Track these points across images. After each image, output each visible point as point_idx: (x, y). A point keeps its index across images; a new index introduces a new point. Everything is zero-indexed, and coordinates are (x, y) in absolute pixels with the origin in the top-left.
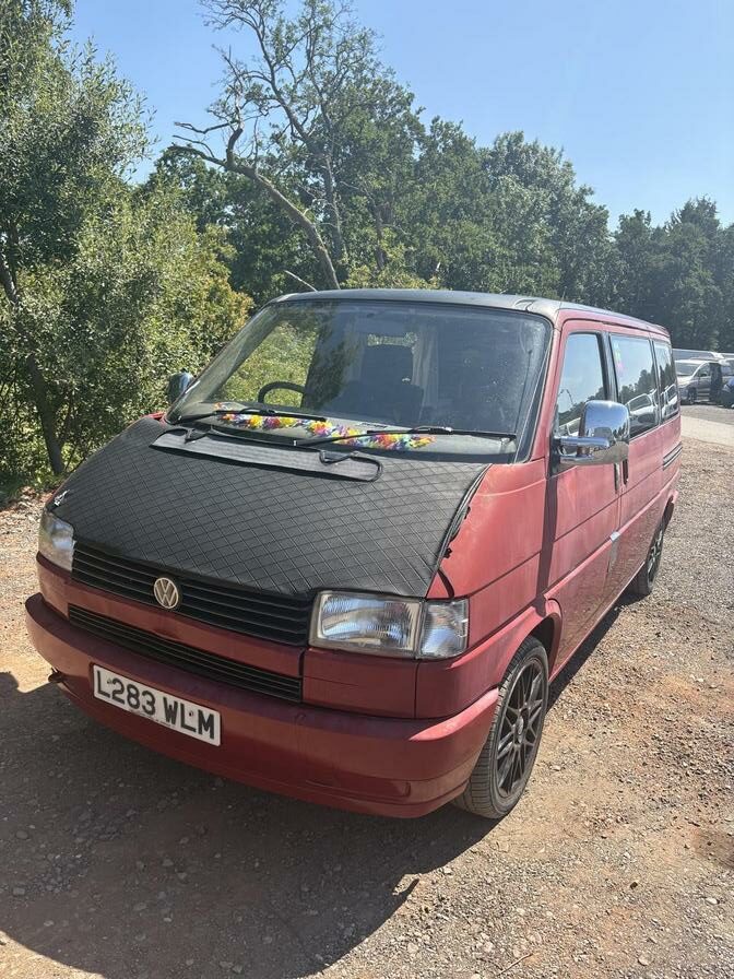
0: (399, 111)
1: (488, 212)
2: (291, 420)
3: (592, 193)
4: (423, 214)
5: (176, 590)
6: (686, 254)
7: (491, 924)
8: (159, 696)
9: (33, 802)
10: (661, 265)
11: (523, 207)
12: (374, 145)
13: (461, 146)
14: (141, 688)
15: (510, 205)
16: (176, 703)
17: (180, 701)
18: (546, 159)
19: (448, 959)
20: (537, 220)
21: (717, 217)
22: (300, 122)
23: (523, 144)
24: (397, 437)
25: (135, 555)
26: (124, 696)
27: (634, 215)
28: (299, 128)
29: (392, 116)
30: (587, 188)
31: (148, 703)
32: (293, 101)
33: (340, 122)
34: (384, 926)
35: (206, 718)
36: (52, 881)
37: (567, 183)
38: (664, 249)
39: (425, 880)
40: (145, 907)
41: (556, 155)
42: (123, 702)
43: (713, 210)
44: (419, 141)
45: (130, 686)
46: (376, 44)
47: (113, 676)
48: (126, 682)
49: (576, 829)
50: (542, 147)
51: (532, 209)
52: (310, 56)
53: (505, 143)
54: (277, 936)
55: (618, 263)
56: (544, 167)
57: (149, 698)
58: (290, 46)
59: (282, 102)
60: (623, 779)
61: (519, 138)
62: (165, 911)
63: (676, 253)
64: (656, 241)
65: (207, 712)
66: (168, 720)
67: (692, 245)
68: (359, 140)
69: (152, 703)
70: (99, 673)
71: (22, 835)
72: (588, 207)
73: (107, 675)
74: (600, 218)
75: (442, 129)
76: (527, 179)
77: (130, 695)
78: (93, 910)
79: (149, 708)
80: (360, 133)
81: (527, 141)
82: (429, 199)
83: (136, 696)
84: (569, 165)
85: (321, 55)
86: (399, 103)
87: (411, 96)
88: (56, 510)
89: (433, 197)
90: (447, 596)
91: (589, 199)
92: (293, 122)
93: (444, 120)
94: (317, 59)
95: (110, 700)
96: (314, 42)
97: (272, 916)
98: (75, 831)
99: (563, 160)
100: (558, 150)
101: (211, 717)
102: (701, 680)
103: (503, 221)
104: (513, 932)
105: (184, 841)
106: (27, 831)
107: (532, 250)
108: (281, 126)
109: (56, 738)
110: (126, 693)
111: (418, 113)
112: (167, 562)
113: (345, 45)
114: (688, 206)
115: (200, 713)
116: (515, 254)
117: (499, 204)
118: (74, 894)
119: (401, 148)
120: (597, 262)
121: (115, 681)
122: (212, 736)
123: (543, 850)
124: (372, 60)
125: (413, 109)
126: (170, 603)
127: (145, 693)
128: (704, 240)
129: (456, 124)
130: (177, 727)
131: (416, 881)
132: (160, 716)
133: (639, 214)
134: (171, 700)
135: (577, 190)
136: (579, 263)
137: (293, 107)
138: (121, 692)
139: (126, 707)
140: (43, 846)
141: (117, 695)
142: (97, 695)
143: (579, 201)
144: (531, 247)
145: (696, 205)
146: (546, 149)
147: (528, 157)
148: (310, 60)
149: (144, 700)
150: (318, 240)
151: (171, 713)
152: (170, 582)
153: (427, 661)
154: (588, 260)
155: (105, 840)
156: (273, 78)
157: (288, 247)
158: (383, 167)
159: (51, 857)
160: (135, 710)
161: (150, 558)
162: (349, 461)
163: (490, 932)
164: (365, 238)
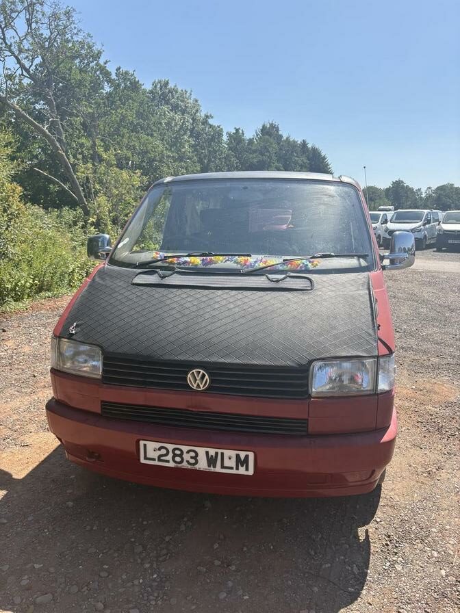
0: (93, 62)
1: (155, 129)
2: (221, 258)
3: (212, 118)
4: (118, 130)
5: (207, 377)
6: (268, 154)
7: (426, 541)
8: (201, 451)
9: (92, 550)
10: (255, 160)
11: (176, 125)
12: (80, 84)
13: (135, 86)
14: (185, 448)
15: (168, 124)
16: (217, 453)
17: (220, 451)
18: (182, 97)
19: (421, 567)
20: (185, 134)
21: (280, 133)
22: (27, 66)
23: (169, 87)
24: (299, 262)
25: (167, 357)
26: (169, 457)
27: (235, 132)
28: (28, 71)
29: (88, 64)
30: (209, 114)
31: (192, 458)
32: (20, 51)
33: (56, 68)
34: (371, 561)
35: (242, 458)
36: (151, 597)
37: (197, 111)
38: (255, 152)
39: (371, 527)
40: (225, 595)
41: (188, 94)
42: (168, 461)
43: (277, 130)
44: (108, 82)
45: (174, 450)
46: (75, 16)
47: (159, 445)
48: (170, 447)
49: (421, 478)
50: (179, 90)
51: (181, 127)
52: (29, 22)
53: (159, 86)
54: (319, 585)
55: (232, 159)
56: (182, 101)
57: (193, 454)
58: (14, 15)
59: (13, 54)
60: (421, 446)
61: (167, 83)
62: (240, 592)
63: (262, 154)
64: (250, 147)
65: (243, 454)
66: (209, 466)
67: (270, 149)
68: (70, 80)
69: (195, 458)
70: (145, 445)
71: (104, 574)
72: (211, 126)
73: (152, 446)
74: (219, 133)
75: (124, 76)
76: (175, 108)
77: (175, 455)
78: (194, 607)
79: (193, 461)
80: (70, 75)
81: (171, 86)
82: (121, 120)
83: (181, 455)
84: (196, 101)
85: (37, 23)
86: (92, 56)
87: (100, 53)
88: (74, 337)
89: (123, 118)
90: (388, 353)
91: (211, 121)
92: (23, 66)
93: (124, 69)
94: (34, 25)
95: (157, 463)
96: (31, 14)
97: (307, 575)
98: (139, 561)
99: (193, 97)
100: (189, 92)
101: (247, 457)
102: (414, 387)
103: (165, 134)
104: (440, 542)
105: (216, 546)
106: (105, 570)
107: (185, 152)
108: (13, 70)
109: (71, 504)
110: (171, 455)
111: (105, 64)
112: (197, 358)
113: (55, 17)
114: (264, 126)
115: (238, 456)
116: (176, 155)
117: (161, 123)
118: (174, 601)
119: (96, 86)
120: (220, 159)
121: (160, 449)
122: (247, 469)
123: (416, 495)
124: (75, 28)
125: (101, 62)
126: (201, 386)
127: (188, 452)
128: (276, 146)
129: (131, 72)
130: (218, 469)
131: (367, 531)
132: (202, 464)
133: (237, 130)
134: (212, 452)
135: (203, 116)
136: (210, 161)
137: (22, 56)
138: (167, 454)
139: (172, 464)
140: (124, 577)
141: (162, 458)
142: (143, 461)
143: (205, 122)
144: (184, 150)
145: (268, 126)
146: (182, 91)
147: (173, 96)
148: (30, 25)
149: (186, 457)
150: (58, 147)
151: (211, 461)
152: (202, 371)
153: (381, 394)
154: (214, 157)
155: (165, 560)
156: (4, 37)
157: (30, 152)
158: (88, 98)
159: (136, 582)
160: (179, 465)
161: (182, 358)
162: (288, 279)
163: (428, 545)
164: (82, 145)
